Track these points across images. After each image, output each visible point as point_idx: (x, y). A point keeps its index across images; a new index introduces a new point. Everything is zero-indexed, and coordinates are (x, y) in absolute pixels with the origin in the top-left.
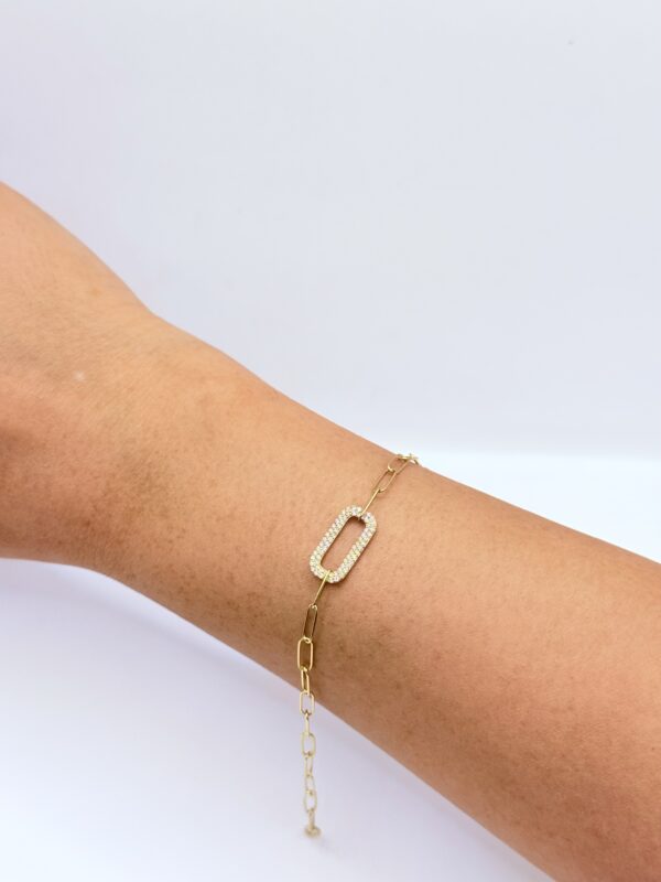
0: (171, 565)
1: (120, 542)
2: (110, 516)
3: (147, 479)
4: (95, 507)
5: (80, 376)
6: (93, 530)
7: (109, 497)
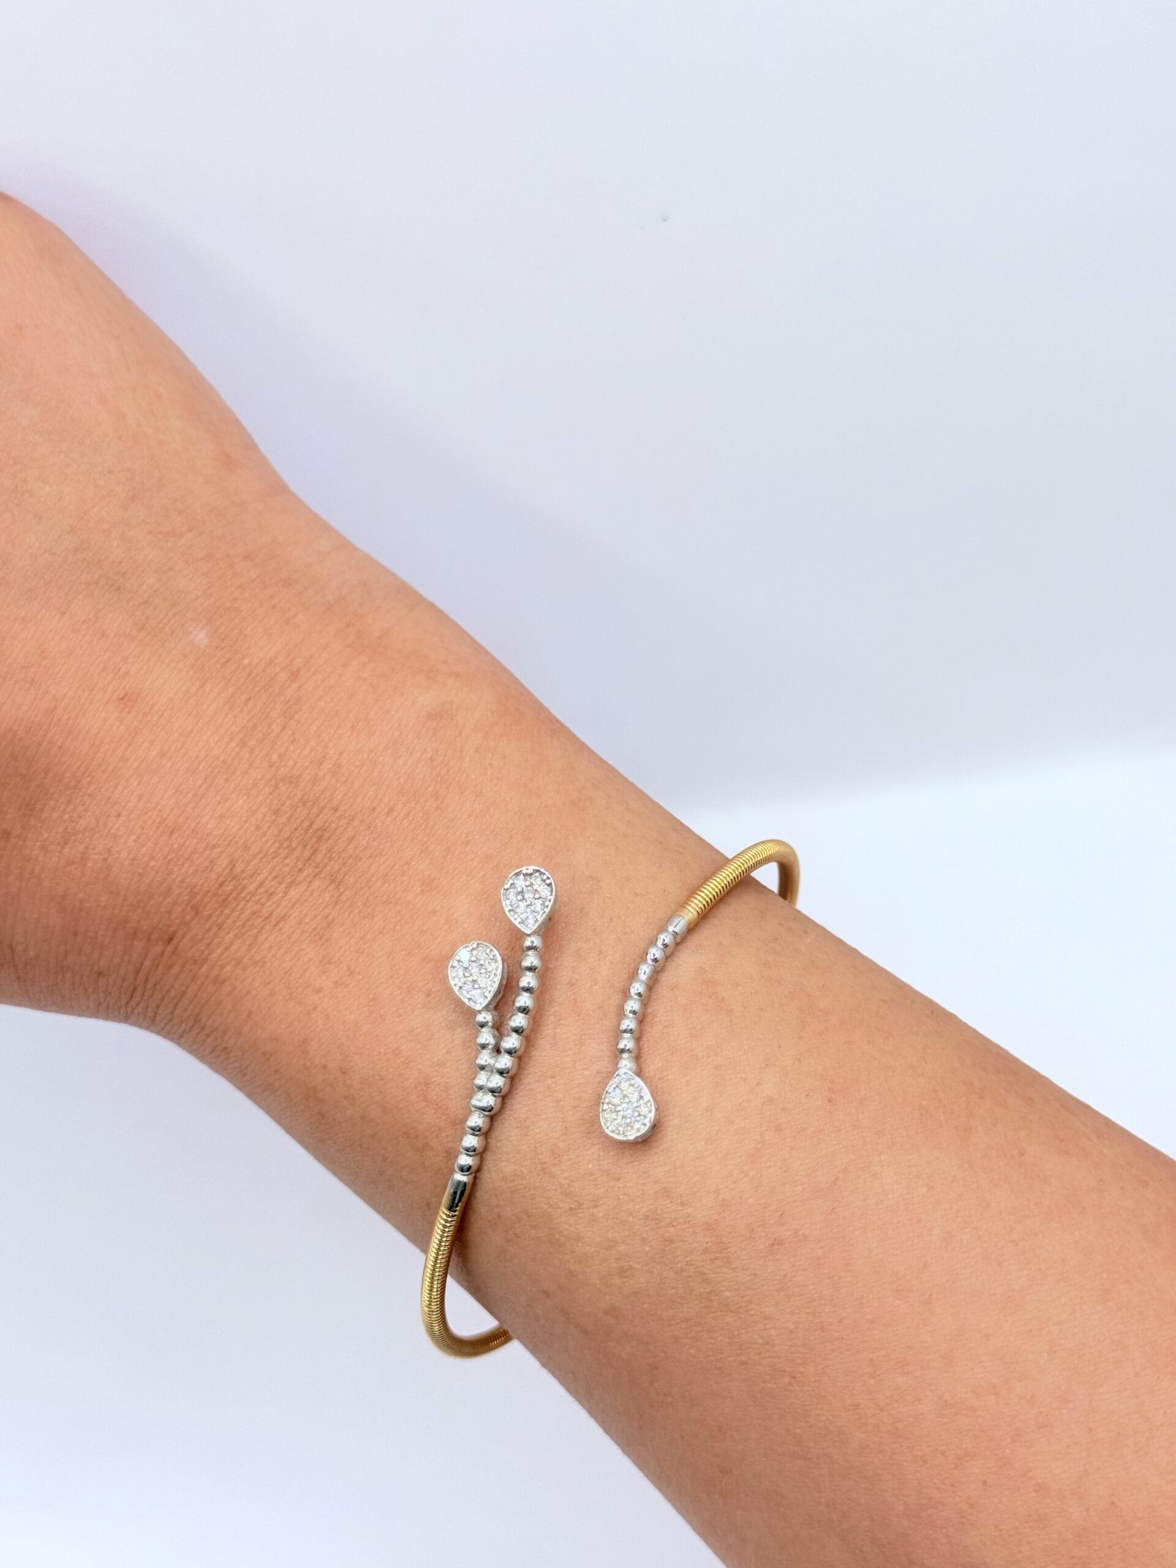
7: (228, 888)
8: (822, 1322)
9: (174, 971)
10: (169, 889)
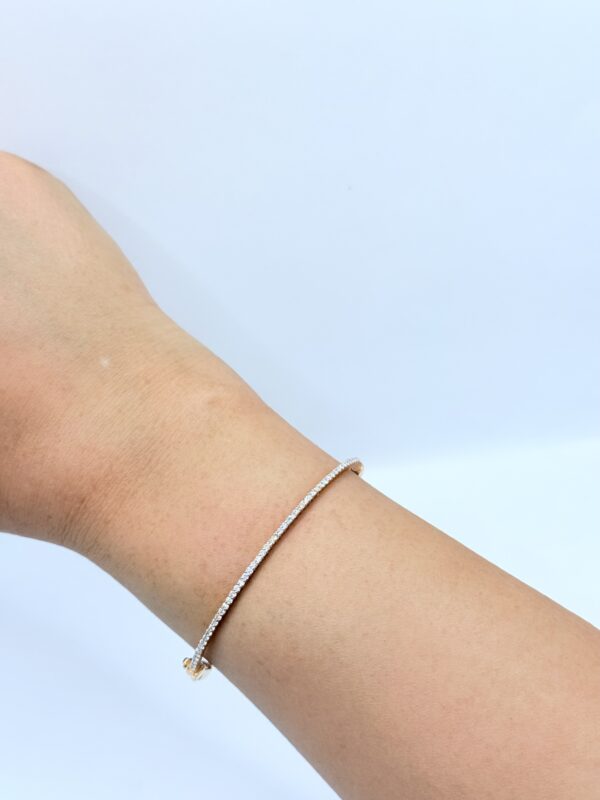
2: (106, 495)
4: (94, 485)
6: (85, 507)
7: (110, 477)
9: (85, 517)
10: (82, 477)
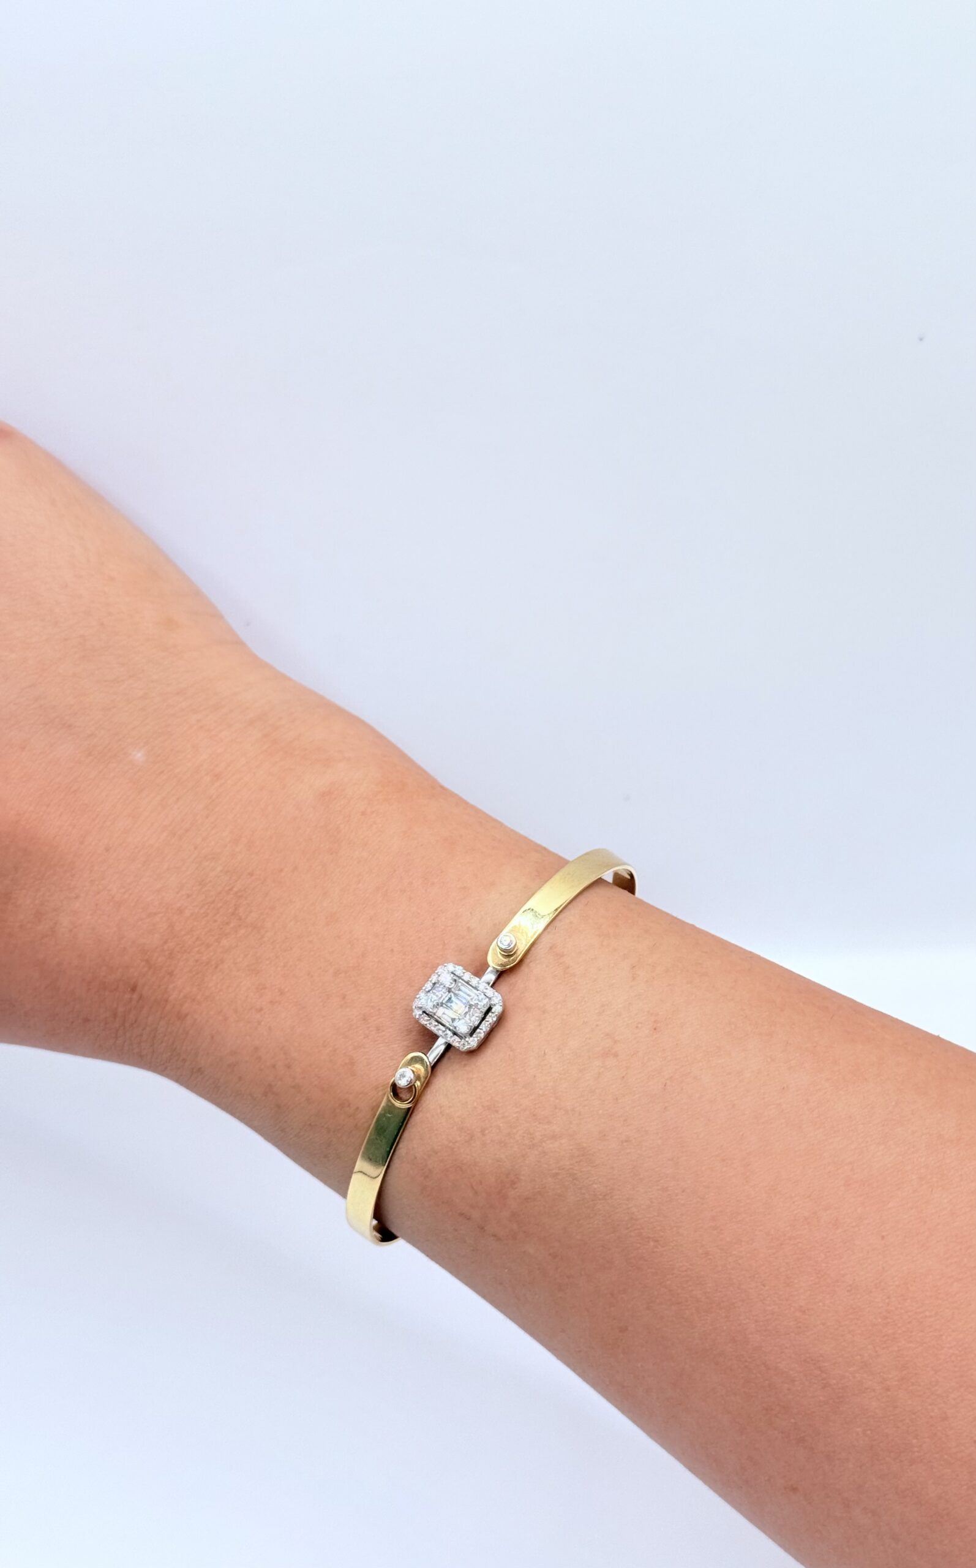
0: (256, 1049)
1: (181, 1017)
2: (171, 974)
3: (233, 914)
4: (147, 961)
5: (139, 756)
6: (141, 997)
7: (171, 944)
8: (669, 1195)
9: (144, 1012)
